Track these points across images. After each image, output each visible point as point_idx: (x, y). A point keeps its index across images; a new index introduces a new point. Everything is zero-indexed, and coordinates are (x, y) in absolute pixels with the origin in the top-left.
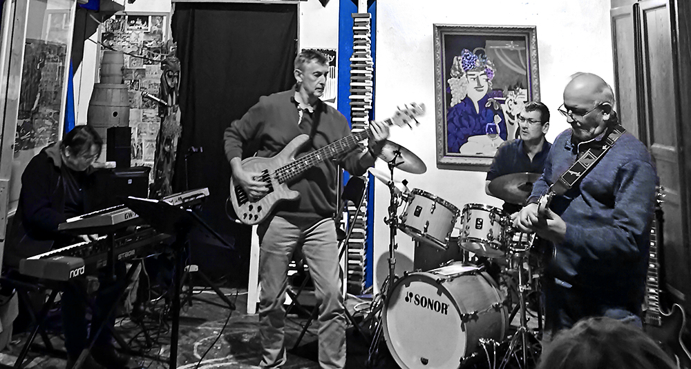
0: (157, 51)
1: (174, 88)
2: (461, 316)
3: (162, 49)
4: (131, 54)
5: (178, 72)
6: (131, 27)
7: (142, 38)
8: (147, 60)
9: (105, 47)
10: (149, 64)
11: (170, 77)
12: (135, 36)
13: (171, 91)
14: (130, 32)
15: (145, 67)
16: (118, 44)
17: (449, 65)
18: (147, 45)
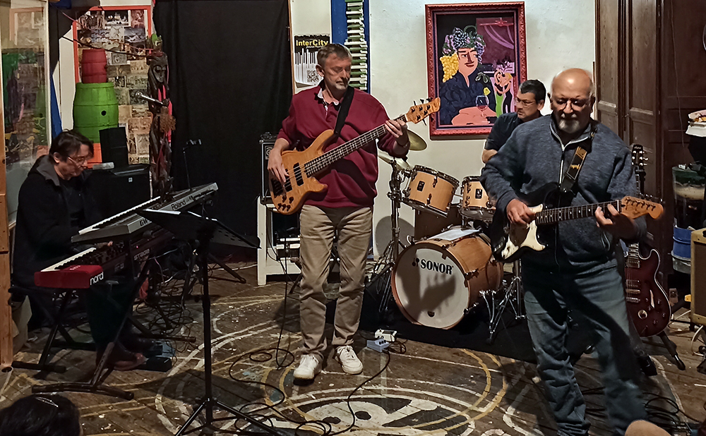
0: (141, 46)
1: (163, 83)
2: (465, 275)
3: (145, 44)
4: (113, 50)
5: (166, 66)
6: (109, 23)
7: (123, 33)
8: (130, 56)
9: (82, 44)
10: (133, 59)
11: (157, 71)
12: (115, 31)
13: (160, 85)
14: (109, 28)
15: (129, 62)
16: (98, 41)
17: (441, 43)
18: (129, 40)
